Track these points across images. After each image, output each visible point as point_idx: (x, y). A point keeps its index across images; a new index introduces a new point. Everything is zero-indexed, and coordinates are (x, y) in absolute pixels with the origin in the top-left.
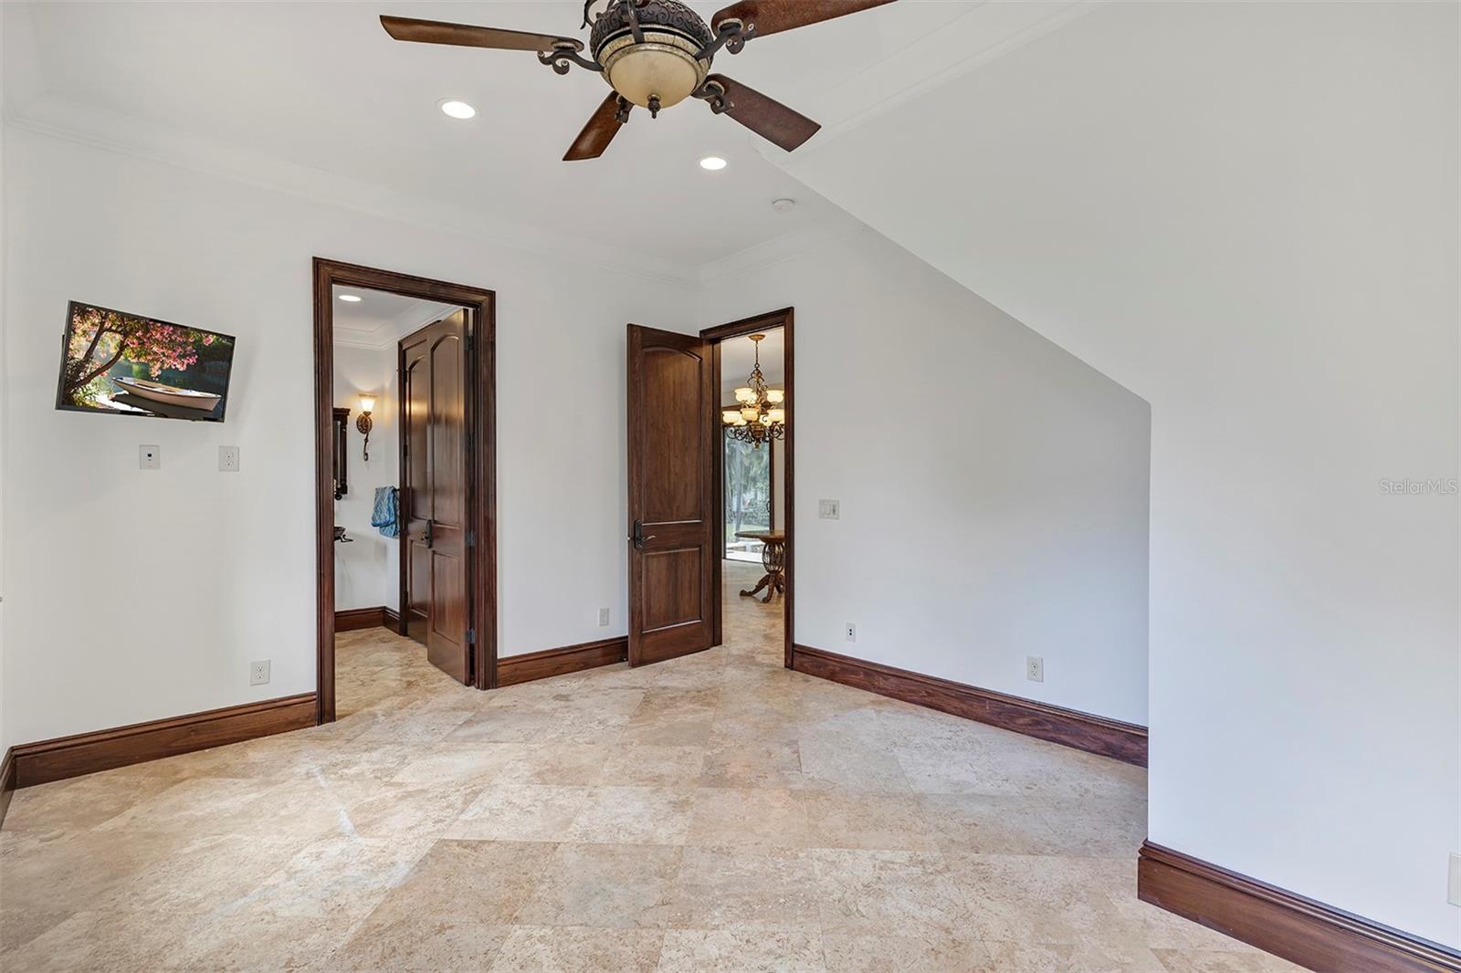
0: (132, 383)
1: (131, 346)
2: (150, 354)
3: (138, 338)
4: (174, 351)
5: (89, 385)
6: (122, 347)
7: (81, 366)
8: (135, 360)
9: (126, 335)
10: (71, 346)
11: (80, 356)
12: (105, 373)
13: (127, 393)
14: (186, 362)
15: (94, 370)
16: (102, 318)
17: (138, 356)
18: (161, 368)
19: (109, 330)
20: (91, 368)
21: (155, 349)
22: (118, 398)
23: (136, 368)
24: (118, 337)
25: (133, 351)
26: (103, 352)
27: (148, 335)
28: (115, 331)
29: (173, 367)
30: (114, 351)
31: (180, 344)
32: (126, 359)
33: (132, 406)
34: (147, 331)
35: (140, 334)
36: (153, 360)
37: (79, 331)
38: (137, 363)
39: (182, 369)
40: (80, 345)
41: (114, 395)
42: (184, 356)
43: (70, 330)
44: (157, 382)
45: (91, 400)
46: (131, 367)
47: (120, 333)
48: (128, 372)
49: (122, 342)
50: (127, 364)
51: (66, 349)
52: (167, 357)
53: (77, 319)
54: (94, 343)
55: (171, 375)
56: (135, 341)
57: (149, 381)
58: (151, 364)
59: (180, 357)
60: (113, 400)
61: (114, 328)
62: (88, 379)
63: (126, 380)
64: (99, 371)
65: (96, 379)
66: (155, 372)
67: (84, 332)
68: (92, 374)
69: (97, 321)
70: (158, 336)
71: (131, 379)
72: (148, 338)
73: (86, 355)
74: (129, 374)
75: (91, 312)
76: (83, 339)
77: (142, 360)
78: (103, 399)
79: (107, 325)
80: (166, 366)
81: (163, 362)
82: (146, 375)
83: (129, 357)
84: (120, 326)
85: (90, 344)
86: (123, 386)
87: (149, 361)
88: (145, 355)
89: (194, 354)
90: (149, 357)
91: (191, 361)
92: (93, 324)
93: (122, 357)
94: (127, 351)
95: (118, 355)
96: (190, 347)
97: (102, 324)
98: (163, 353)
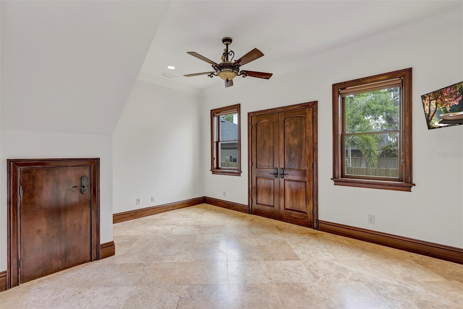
0: (442, 116)
1: (439, 102)
2: (445, 103)
3: (440, 99)
4: (453, 97)
5: (432, 120)
6: (437, 104)
7: (429, 115)
8: (441, 107)
9: (436, 99)
10: (425, 110)
11: (428, 112)
12: (435, 115)
13: (442, 120)
14: (458, 100)
15: (432, 115)
16: (429, 97)
17: (442, 105)
18: (450, 107)
19: (432, 100)
20: (431, 115)
21: (446, 100)
22: (440, 123)
23: (442, 110)
24: (435, 101)
25: (440, 104)
26: (432, 109)
27: (443, 96)
28: (433, 100)
29: (454, 104)
30: (435, 107)
31: (454, 94)
32: (439, 107)
33: (445, 124)
34: (442, 94)
35: (440, 96)
36: (446, 105)
37: (425, 105)
38: (442, 108)
39: (457, 104)
40: (427, 108)
41: (439, 122)
42: (457, 98)
43: (424, 105)
44: (450, 113)
45: (434, 125)
46: (441, 110)
47: (434, 99)
48: (440, 112)
49: (436, 102)
50: (439, 110)
51: (425, 111)
52: (451, 101)
53: (424, 101)
54: (430, 107)
55: (454, 108)
56: (439, 100)
57: (447, 113)
58: (446, 107)
59: (455, 99)
60: (439, 123)
61: (433, 99)
62: (431, 119)
63: (441, 115)
64: (433, 115)
65: (433, 118)
66: (448, 109)
67: (426, 104)
68: (432, 117)
69: (428, 99)
70: (446, 94)
71: (442, 114)
72: (443, 97)
73: (429, 111)
74: (441, 113)
75: (426, 97)
76: (427, 106)
77: (443, 106)
78: (437, 124)
79: (431, 99)
80: (451, 105)
81: (450, 104)
82: (446, 112)
83: (440, 107)
84: (434, 97)
85: (429, 107)
86: (440, 118)
87: (445, 105)
88: (444, 104)
89: (460, 95)
90: (445, 104)
91: (460, 99)
92: (428, 100)
93: (438, 108)
94: (438, 105)
95: (436, 107)
96: (458, 93)
97: (430, 99)
98: (449, 100)
